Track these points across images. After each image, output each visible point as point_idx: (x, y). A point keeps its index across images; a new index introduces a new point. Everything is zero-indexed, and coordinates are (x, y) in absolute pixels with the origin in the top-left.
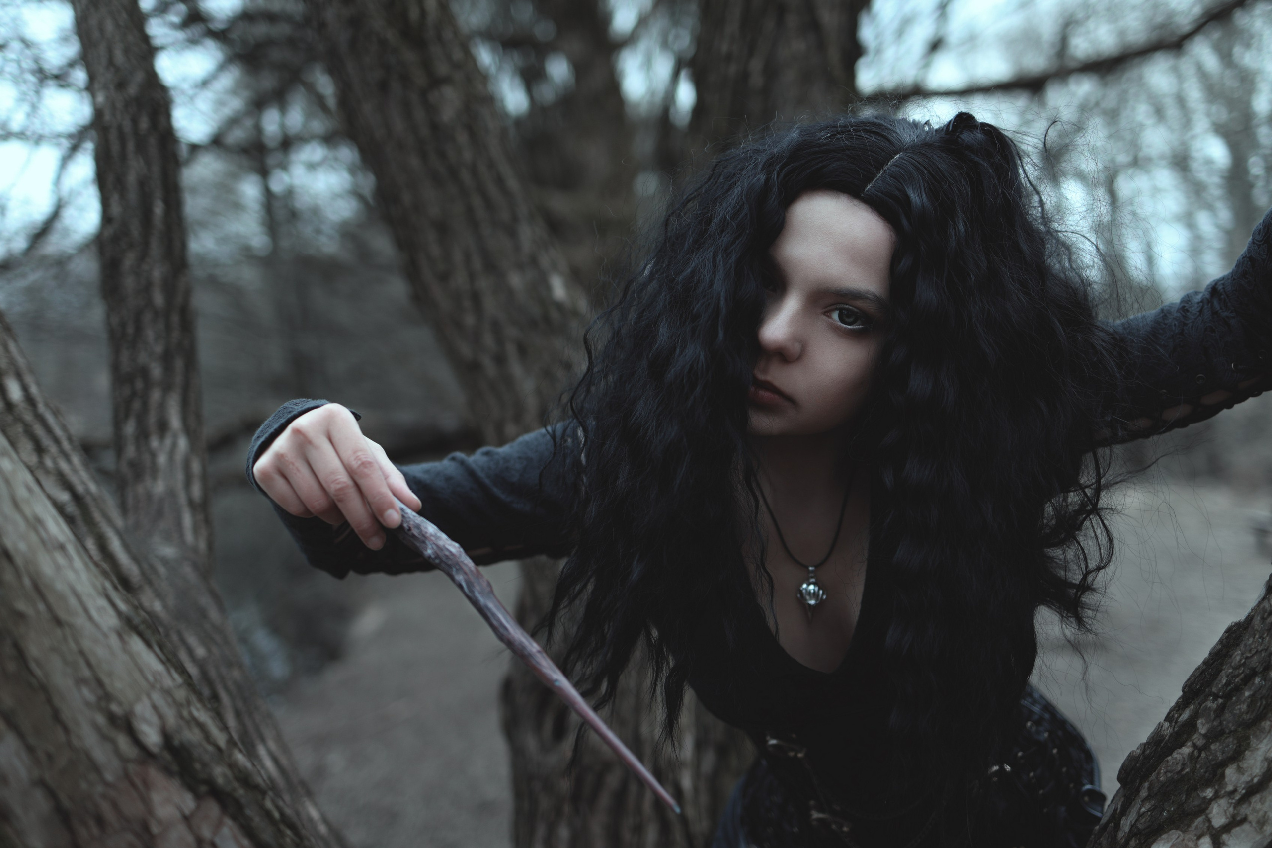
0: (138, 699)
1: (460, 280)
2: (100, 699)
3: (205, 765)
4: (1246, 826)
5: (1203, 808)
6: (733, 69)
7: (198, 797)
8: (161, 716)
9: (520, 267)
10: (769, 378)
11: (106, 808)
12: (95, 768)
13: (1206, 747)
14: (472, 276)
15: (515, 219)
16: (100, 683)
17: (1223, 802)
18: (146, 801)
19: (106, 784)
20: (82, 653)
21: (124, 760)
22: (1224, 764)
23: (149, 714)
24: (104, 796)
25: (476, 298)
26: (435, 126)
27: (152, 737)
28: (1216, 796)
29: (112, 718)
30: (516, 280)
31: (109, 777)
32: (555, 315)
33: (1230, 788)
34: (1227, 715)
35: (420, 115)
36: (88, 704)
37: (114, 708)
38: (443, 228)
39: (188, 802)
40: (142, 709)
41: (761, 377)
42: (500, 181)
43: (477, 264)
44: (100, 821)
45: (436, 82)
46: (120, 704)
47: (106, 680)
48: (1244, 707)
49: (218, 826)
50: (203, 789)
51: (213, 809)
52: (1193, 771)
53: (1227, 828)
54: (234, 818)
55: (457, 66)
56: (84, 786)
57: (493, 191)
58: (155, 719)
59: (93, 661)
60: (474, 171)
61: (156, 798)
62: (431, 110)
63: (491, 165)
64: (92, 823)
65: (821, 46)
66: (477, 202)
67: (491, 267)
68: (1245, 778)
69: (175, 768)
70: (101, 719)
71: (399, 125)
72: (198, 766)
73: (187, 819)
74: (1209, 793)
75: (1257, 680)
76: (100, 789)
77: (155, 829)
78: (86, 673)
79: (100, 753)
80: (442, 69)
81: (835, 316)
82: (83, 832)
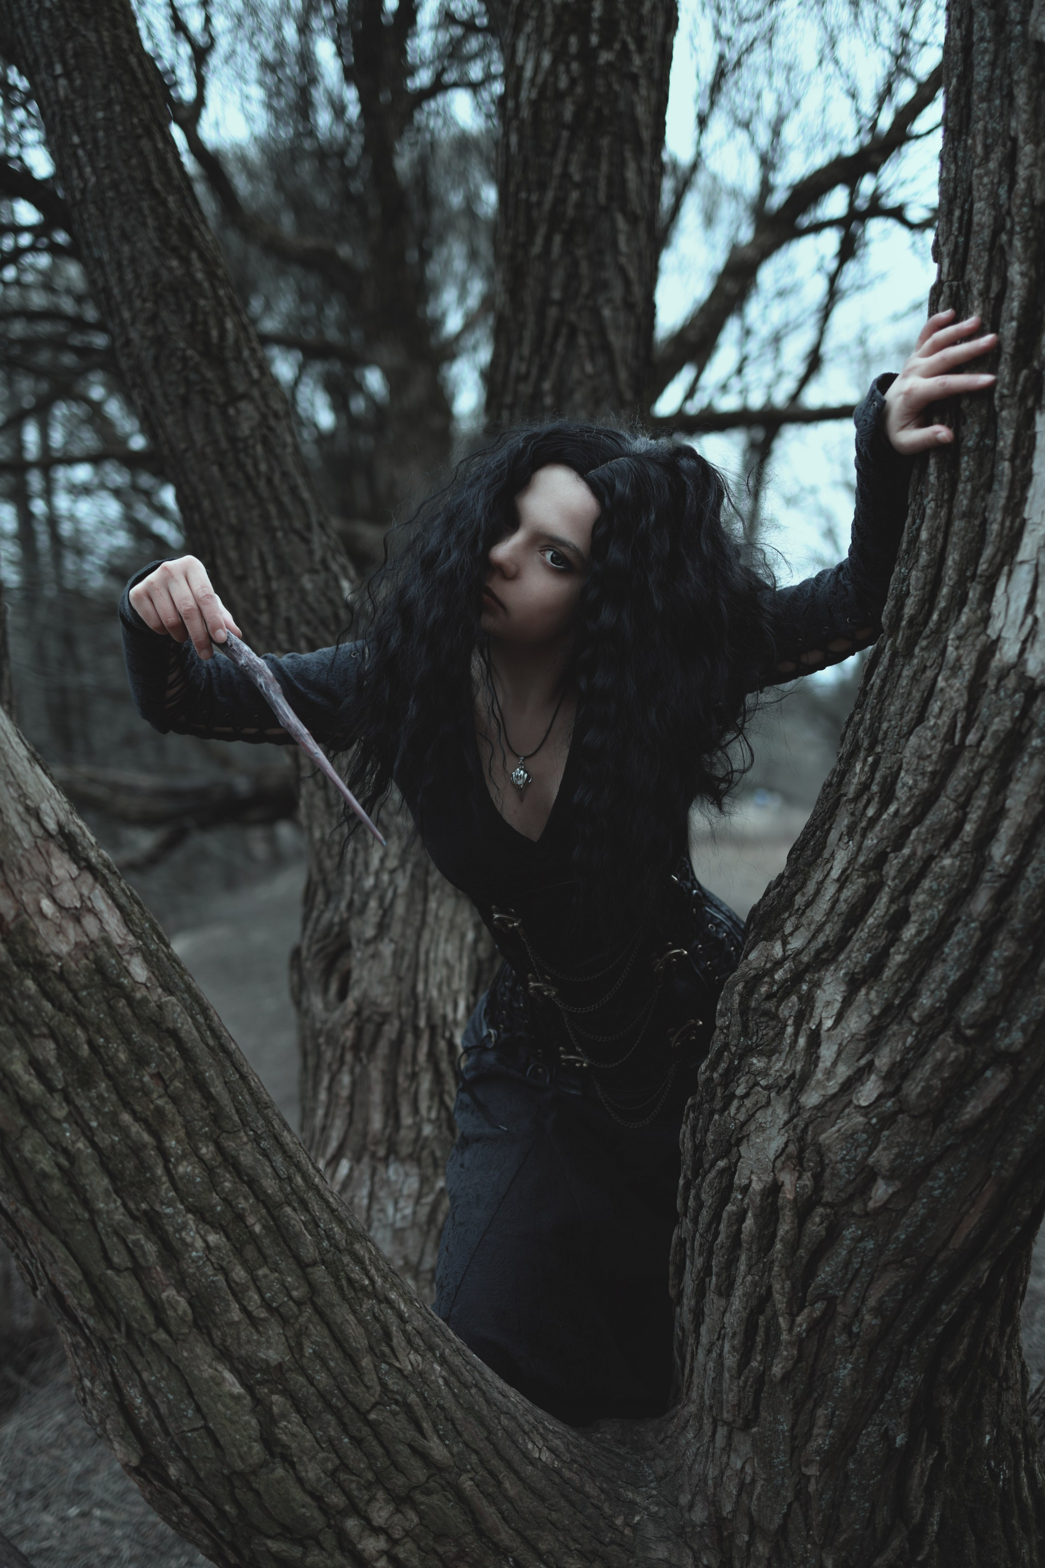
0: (42, 801)
1: (256, 582)
2: (20, 796)
3: (84, 848)
4: (802, 929)
5: (782, 927)
6: (526, 389)
7: (80, 868)
8: (56, 815)
9: (313, 571)
11: (24, 863)
12: (19, 839)
13: (788, 885)
14: (267, 578)
15: (309, 527)
16: (20, 787)
17: (793, 919)
18: (48, 864)
19: (25, 849)
20: (8, 766)
21: (36, 837)
22: (795, 894)
23: (49, 810)
24: (22, 856)
25: (270, 598)
26: (233, 440)
27: (52, 826)
28: (790, 916)
29: (28, 809)
30: (307, 582)
31: (26, 846)
32: (343, 614)
33: (796, 907)
34: (801, 860)
35: (219, 429)
36: (13, 798)
37: (28, 802)
38: (239, 533)
39: (75, 871)
40: (45, 806)
42: (294, 490)
43: (271, 567)
44: (21, 871)
45: (234, 398)
46: (32, 801)
47: (23, 786)
48: (809, 852)
49: (92, 889)
50: (83, 864)
51: (88, 878)
52: (779, 903)
53: (791, 934)
54: (103, 886)
55: (255, 383)
56: (11, 848)
57: (287, 499)
58: (53, 815)
59: (15, 773)
60: (269, 481)
61: (55, 863)
62: (230, 423)
63: (285, 475)
64: (16, 871)
65: (611, 367)
66: (273, 510)
67: (285, 570)
68: (805, 899)
69: (66, 847)
70: (21, 809)
71: (199, 438)
72: (80, 848)
73: (73, 879)
74: (786, 915)
75: (818, 833)
76: (20, 851)
77: (54, 882)
78: (12, 779)
79: (21, 830)
80: (241, 387)
81: (548, 556)
82: (11, 877)
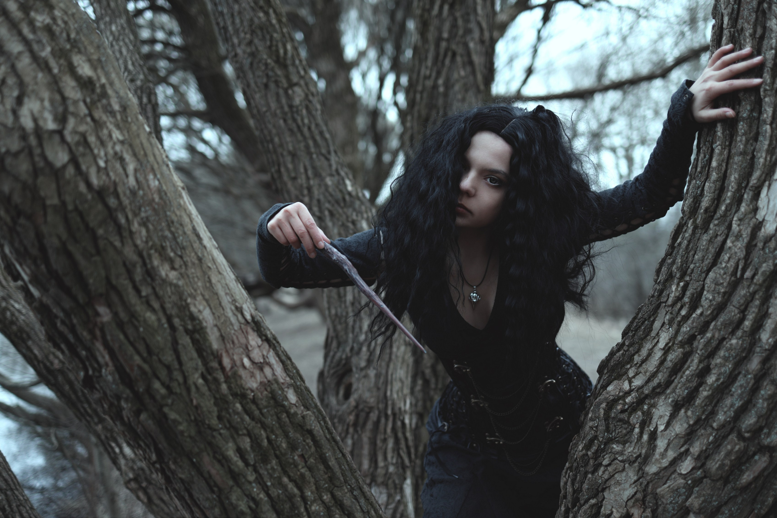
0: (243, 304)
1: (302, 180)
2: (233, 301)
3: (264, 329)
4: (641, 375)
5: (626, 373)
6: (429, 83)
7: (262, 340)
8: (250, 311)
9: (331, 175)
10: (462, 203)
11: (235, 338)
12: (232, 324)
13: (628, 350)
14: (308, 178)
15: (329, 153)
16: (232, 296)
17: (633, 368)
18: (247, 339)
19: (235, 330)
20: (226, 284)
21: (240, 323)
22: (634, 355)
23: (247, 309)
24: (234, 334)
25: (309, 189)
26: (291, 107)
27: (248, 317)
28: (631, 367)
29: (237, 308)
30: (329, 181)
31: (236, 328)
32: (347, 197)
33: (635, 362)
34: (636, 337)
35: (284, 101)
36: (229, 302)
37: (237, 304)
38: (294, 155)
39: (260, 342)
40: (245, 306)
41: (459, 202)
42: (321, 133)
43: (310, 173)
44: (233, 342)
45: (292, 85)
46: (239, 304)
47: (234, 295)
48: (641, 333)
49: (269, 351)
50: (264, 338)
51: (266, 346)
52: (623, 359)
53: (634, 377)
54: (274, 350)
55: (302, 77)
56: (228, 330)
57: (318, 138)
58: (248, 311)
59: (230, 288)
60: (309, 128)
61: (250, 338)
62: (289, 98)
63: (317, 125)
64: (231, 343)
65: (474, 73)
66: (311, 143)
67: (317, 175)
68: (641, 358)
69: (255, 329)
70: (233, 308)
71: (273, 105)
72: (262, 329)
73: (259, 347)
74: (629, 366)
75: (646, 322)
76: (233, 332)
77: (250, 349)
78: (228, 291)
79: (233, 319)
80: (295, 79)
81: (488, 180)
82: (228, 346)
